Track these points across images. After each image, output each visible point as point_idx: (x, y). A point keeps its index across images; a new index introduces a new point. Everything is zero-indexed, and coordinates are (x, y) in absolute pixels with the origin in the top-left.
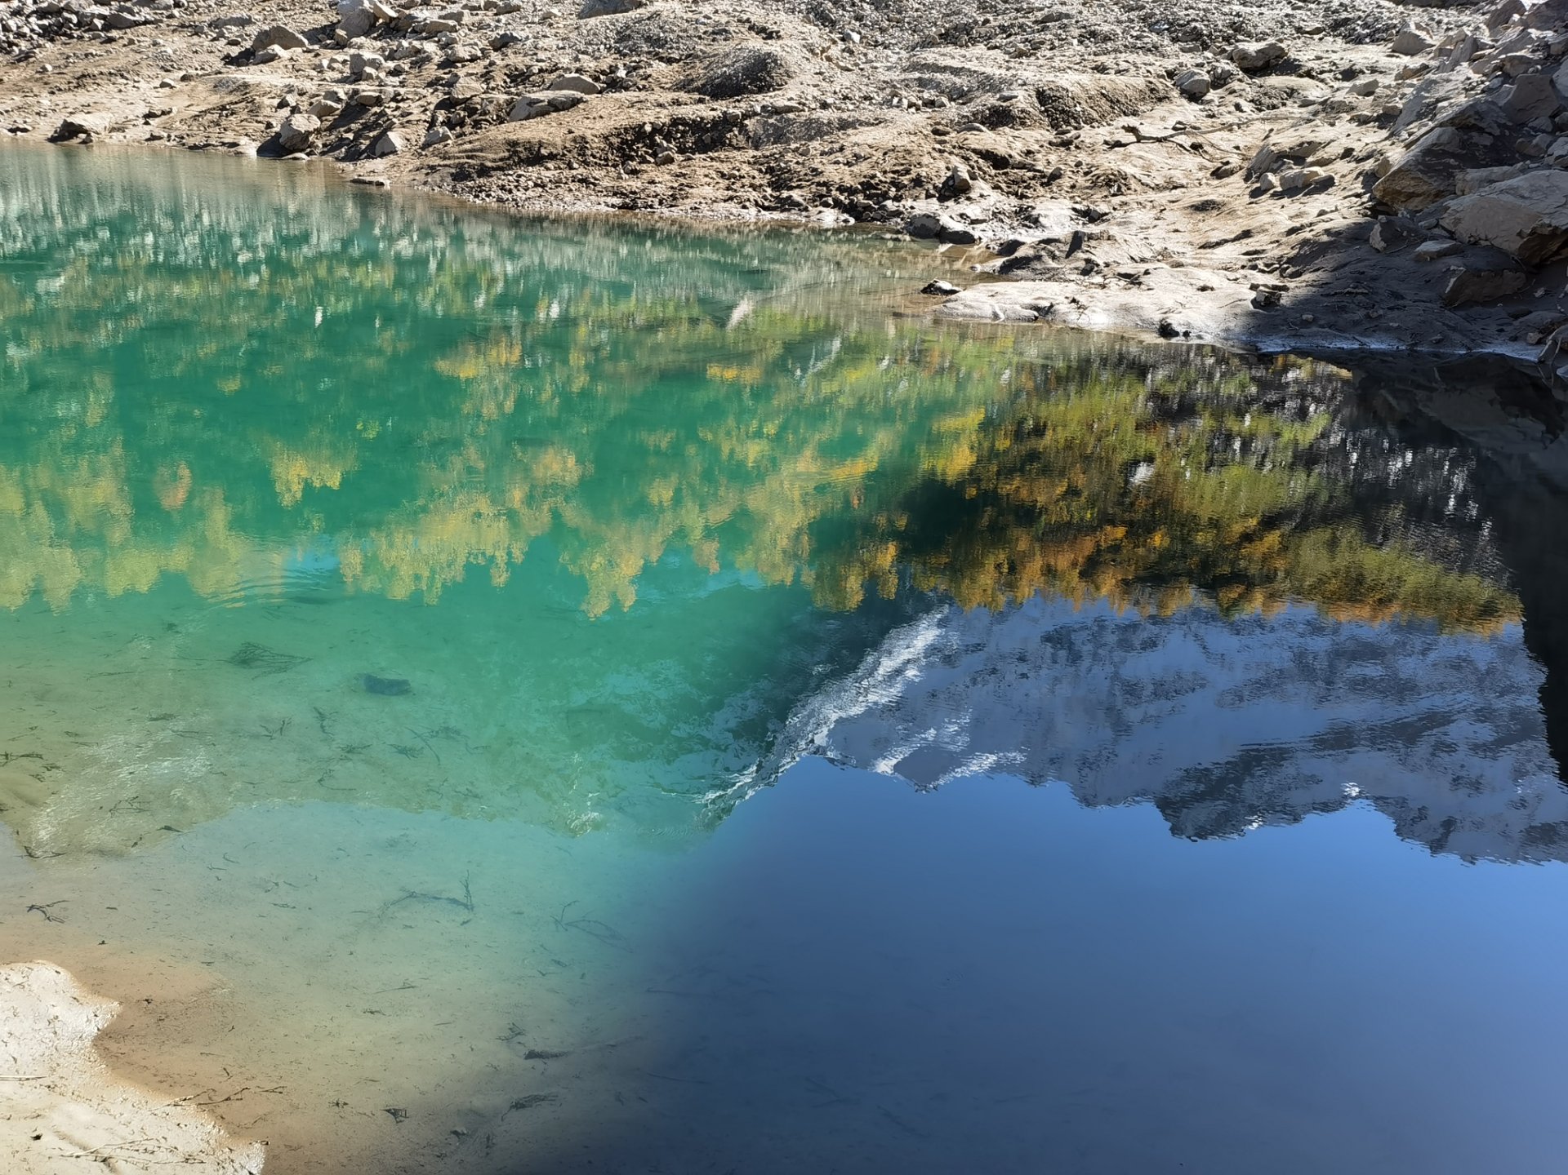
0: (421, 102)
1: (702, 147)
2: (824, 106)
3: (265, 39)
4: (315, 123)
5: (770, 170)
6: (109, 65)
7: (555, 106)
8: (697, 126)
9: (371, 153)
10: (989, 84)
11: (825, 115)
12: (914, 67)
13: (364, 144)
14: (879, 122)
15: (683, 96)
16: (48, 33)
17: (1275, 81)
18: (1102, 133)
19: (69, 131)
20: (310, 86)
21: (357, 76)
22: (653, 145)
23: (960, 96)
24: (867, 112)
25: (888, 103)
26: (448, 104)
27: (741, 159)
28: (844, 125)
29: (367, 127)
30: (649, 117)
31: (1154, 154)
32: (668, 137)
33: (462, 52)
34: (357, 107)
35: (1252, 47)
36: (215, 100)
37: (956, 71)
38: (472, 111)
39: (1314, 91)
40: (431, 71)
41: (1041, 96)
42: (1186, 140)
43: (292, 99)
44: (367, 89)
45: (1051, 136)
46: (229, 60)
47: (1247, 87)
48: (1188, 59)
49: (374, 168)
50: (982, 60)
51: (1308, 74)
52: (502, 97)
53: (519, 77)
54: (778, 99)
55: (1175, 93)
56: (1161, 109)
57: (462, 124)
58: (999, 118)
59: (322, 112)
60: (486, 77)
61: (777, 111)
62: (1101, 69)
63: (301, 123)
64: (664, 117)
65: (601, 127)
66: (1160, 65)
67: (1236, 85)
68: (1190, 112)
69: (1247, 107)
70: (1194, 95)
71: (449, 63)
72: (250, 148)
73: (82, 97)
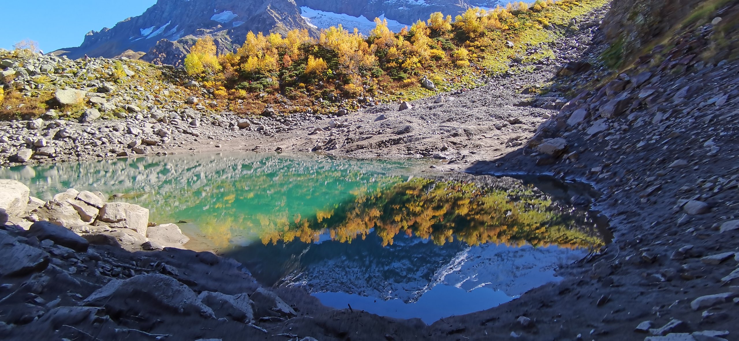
0: (342, 139)
1: (394, 144)
2: (420, 135)
3: (316, 130)
4: (323, 144)
5: (407, 148)
6: (287, 137)
7: (367, 138)
8: (394, 140)
9: (332, 149)
10: (454, 129)
11: (419, 137)
12: (440, 126)
13: (331, 147)
14: (430, 137)
15: (392, 135)
16: (277, 132)
17: (517, 125)
18: (478, 137)
19: (279, 149)
20: (322, 138)
21: (331, 135)
22: (385, 144)
23: (448, 131)
24: (429, 135)
25: (433, 133)
26: (347, 139)
27: (402, 146)
28: (423, 138)
29: (332, 144)
30: (384, 139)
31: (489, 141)
32: (388, 142)
33: (351, 129)
34: (331, 141)
35: (512, 119)
36: (305, 141)
37: (448, 127)
38: (352, 140)
39: (525, 127)
40: (345, 133)
41: (465, 131)
42: (496, 138)
43: (319, 140)
44: (333, 137)
45: (467, 138)
46: (309, 134)
47: (511, 127)
48: (498, 122)
49: (332, 152)
50: (454, 124)
51: (524, 124)
52: (358, 137)
53: (361, 133)
54: (410, 134)
55: (495, 129)
56: (491, 132)
57: (350, 142)
58: (455, 135)
59: (324, 142)
60: (355, 134)
61: (410, 136)
62: (479, 125)
63: (320, 144)
64: (388, 139)
65: (375, 141)
66: (491, 123)
67: (508, 126)
68: (498, 132)
69: (510, 131)
70: (499, 129)
71: (348, 132)
72: (310, 150)
73: (282, 143)
